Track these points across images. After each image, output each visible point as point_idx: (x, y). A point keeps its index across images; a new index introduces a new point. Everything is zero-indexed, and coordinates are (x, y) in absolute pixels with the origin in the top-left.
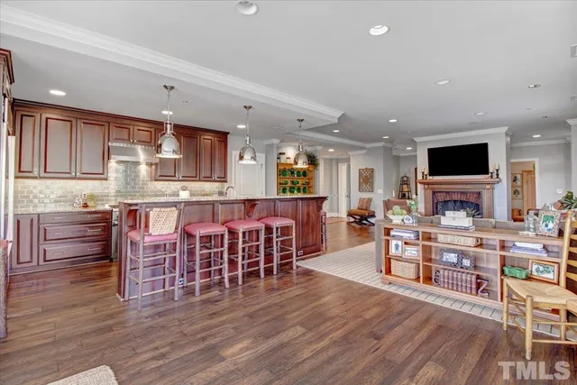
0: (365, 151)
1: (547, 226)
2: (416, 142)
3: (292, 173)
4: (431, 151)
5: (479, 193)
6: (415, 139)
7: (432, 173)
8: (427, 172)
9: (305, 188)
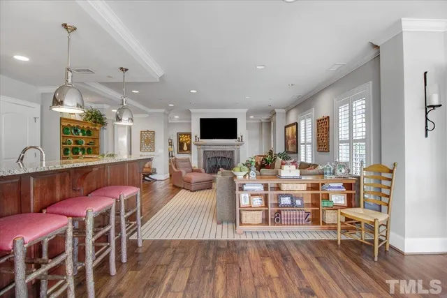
0: (148, 115)
1: (341, 171)
2: (190, 112)
3: (76, 131)
4: (202, 121)
5: (233, 152)
6: (191, 110)
7: (202, 137)
8: (199, 136)
9: (89, 149)
